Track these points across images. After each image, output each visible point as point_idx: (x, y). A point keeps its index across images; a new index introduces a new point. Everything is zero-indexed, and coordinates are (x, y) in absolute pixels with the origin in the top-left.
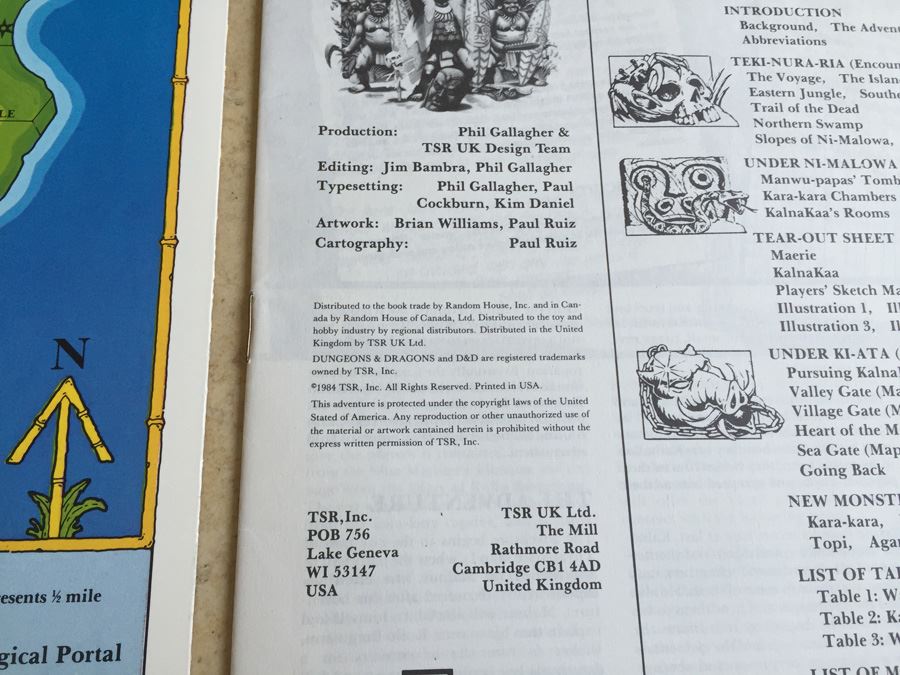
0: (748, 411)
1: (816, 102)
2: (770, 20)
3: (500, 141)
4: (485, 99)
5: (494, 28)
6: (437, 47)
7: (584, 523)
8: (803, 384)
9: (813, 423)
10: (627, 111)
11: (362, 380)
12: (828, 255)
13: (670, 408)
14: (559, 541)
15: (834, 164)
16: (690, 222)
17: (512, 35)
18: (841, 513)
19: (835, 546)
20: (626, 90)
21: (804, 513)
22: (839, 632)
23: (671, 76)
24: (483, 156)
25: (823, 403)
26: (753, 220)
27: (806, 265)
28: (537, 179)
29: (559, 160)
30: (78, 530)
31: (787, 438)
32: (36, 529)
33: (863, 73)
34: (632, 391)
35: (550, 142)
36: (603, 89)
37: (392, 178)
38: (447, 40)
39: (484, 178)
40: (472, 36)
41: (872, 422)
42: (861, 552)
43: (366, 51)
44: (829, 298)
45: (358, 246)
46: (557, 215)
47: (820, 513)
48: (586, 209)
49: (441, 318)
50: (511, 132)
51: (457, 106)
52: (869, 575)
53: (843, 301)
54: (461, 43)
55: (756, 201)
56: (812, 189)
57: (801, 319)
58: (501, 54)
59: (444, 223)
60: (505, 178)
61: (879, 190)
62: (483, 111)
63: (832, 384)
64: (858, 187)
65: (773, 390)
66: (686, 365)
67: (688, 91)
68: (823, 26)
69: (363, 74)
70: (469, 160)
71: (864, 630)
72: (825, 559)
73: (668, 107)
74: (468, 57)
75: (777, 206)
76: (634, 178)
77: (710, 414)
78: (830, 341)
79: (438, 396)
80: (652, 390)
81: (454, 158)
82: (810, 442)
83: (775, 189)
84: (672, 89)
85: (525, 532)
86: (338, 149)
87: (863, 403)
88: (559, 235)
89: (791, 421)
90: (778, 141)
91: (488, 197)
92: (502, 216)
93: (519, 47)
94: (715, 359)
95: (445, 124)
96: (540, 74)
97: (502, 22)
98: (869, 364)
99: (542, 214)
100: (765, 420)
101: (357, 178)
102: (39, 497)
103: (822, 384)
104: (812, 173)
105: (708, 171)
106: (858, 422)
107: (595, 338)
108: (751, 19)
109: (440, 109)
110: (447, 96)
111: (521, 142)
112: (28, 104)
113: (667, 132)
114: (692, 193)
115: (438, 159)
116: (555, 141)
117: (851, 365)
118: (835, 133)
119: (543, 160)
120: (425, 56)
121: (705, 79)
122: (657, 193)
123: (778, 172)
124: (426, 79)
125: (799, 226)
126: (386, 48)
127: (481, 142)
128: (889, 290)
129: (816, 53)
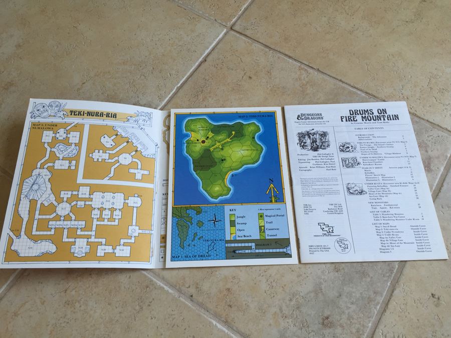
0: (362, 191)
1: (370, 149)
2: (363, 136)
3: (324, 155)
4: (321, 149)
5: (321, 139)
6: (313, 142)
7: (340, 206)
8: (370, 188)
9: (371, 193)
10: (342, 151)
11: (308, 188)
12: (373, 170)
13: (351, 191)
14: (337, 208)
15: (373, 157)
16: (352, 166)
17: (324, 140)
18: (376, 204)
19: (375, 208)
20: (341, 148)
21: (371, 204)
22: (376, 219)
23: (348, 145)
24: (322, 158)
25: (373, 190)
26: (361, 166)
27: (369, 172)
28: (330, 161)
29: (332, 158)
30: (276, 201)
31: (368, 195)
32: (271, 201)
33: (378, 144)
34: (346, 189)
35: (331, 155)
36: (338, 147)
37: (309, 161)
38: (314, 141)
39: (322, 161)
40: (318, 140)
41: (380, 193)
42: (378, 209)
43: (303, 143)
44: (373, 176)
45: (305, 170)
46: (333, 166)
47: (373, 204)
48: (337, 165)
49: (318, 180)
50: (325, 154)
51: (317, 151)
52: (380, 212)
53: (376, 177)
54: (316, 142)
55: (362, 163)
56: (370, 161)
57: (369, 179)
58: (322, 143)
59: (317, 167)
60: (325, 161)
61: (380, 161)
62: (321, 151)
63: (374, 188)
64: (377, 161)
65: (365, 188)
66: (353, 186)
67: (351, 148)
68: (371, 137)
69: (303, 146)
70: (320, 158)
71: (379, 219)
72: (374, 210)
73: (348, 150)
74: (318, 143)
75: (365, 164)
76: (344, 160)
77: (357, 192)
78: (373, 182)
79: (319, 190)
80: (348, 189)
81: (317, 158)
82: (371, 195)
83: (364, 161)
84: (348, 147)
85: (332, 207)
86: (301, 157)
87: (378, 190)
88: (333, 168)
89: (368, 193)
90: (365, 154)
91: (323, 163)
92: (325, 166)
93: (325, 142)
94: (357, 185)
95: (316, 153)
96: (328, 146)
97: (322, 138)
98: (379, 185)
99: (331, 165)
100: (364, 193)
101: (304, 161)
102: (271, 198)
103: (372, 188)
104: (370, 159)
105: (355, 159)
106: (378, 193)
107: (340, 182)
108: (360, 136)
109: (315, 151)
110: (316, 149)
111: (327, 155)
112: (259, 149)
113: (348, 153)
114: (352, 162)
115: (315, 158)
116: (332, 155)
117: (377, 185)
118: (373, 153)
119: (330, 158)
120: (311, 144)
121: (353, 146)
122: (347, 162)
123: (365, 159)
124: (312, 147)
125: (368, 166)
126: (306, 143)
127: (321, 156)
128: (382, 175)
129: (370, 141)
